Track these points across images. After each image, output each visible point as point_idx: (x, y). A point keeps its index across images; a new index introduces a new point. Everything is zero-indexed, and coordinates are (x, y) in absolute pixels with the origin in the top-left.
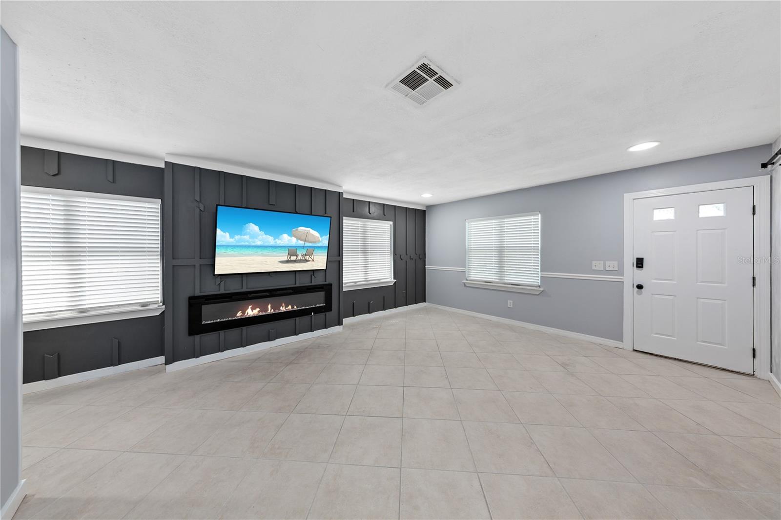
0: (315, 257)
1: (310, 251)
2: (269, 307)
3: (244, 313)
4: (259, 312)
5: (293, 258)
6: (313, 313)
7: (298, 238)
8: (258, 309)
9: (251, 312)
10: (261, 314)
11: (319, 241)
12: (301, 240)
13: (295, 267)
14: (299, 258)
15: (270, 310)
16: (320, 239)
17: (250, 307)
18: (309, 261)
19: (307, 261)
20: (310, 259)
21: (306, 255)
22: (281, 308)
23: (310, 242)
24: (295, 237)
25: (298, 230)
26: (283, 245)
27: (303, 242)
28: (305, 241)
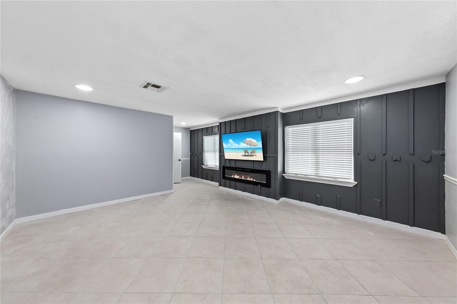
0: (257, 154)
1: (254, 151)
2: (243, 176)
3: (234, 176)
4: (239, 177)
5: (247, 154)
6: (259, 185)
7: (247, 144)
8: (239, 176)
9: (237, 177)
10: (239, 178)
11: (257, 145)
12: (248, 145)
13: (248, 159)
14: (249, 154)
15: (243, 178)
16: (257, 144)
17: (236, 175)
18: (254, 156)
19: (253, 156)
20: (254, 155)
21: (252, 153)
22: (248, 178)
23: (252, 146)
24: (246, 144)
25: (246, 140)
26: (242, 148)
27: (249, 146)
28: (250, 145)
